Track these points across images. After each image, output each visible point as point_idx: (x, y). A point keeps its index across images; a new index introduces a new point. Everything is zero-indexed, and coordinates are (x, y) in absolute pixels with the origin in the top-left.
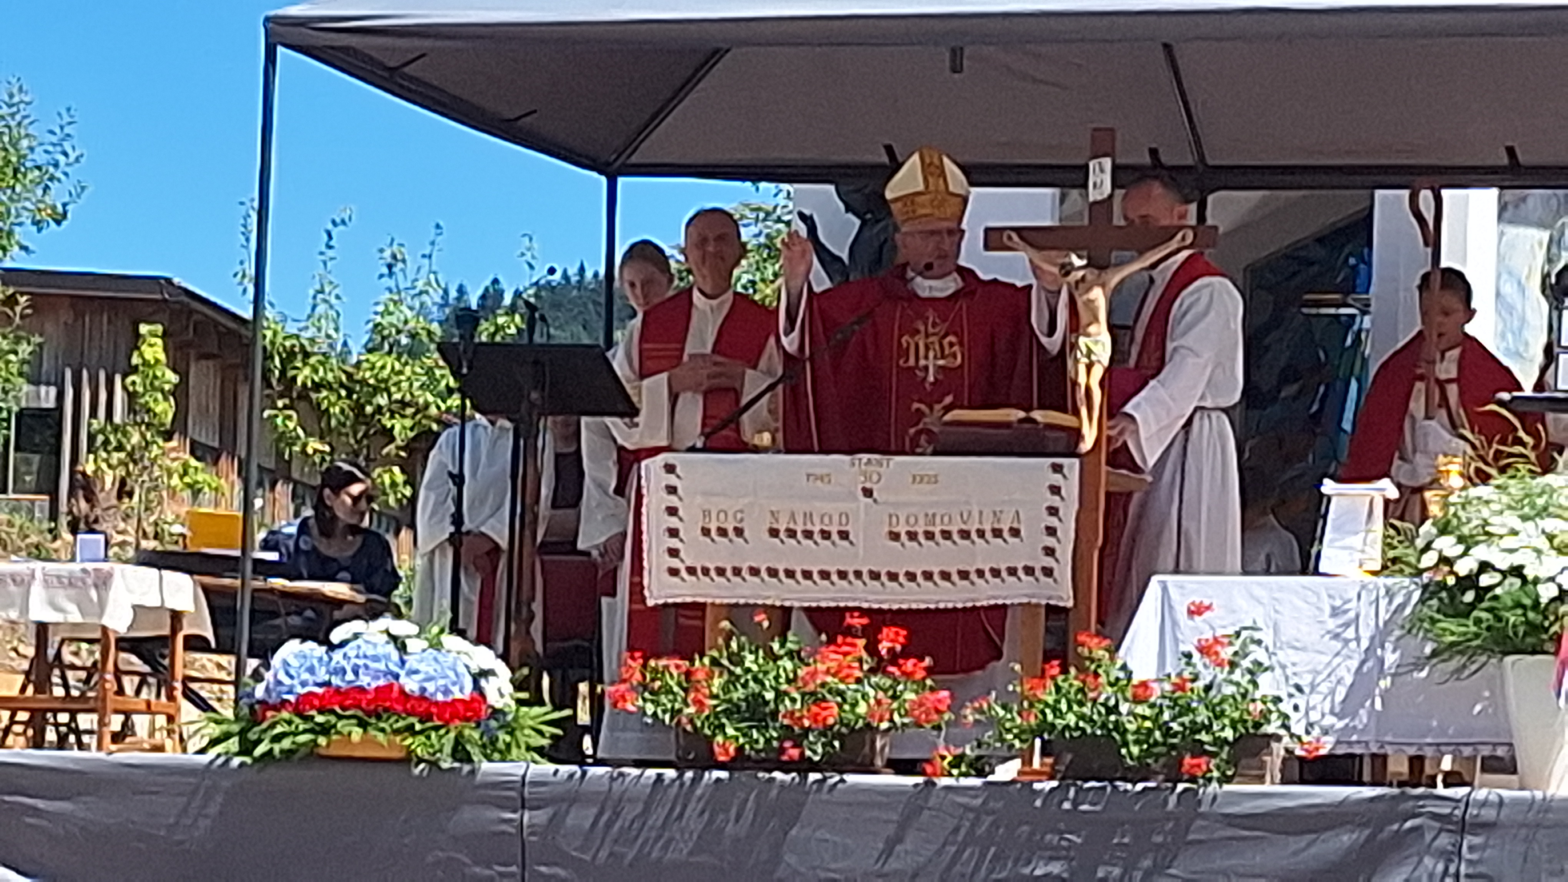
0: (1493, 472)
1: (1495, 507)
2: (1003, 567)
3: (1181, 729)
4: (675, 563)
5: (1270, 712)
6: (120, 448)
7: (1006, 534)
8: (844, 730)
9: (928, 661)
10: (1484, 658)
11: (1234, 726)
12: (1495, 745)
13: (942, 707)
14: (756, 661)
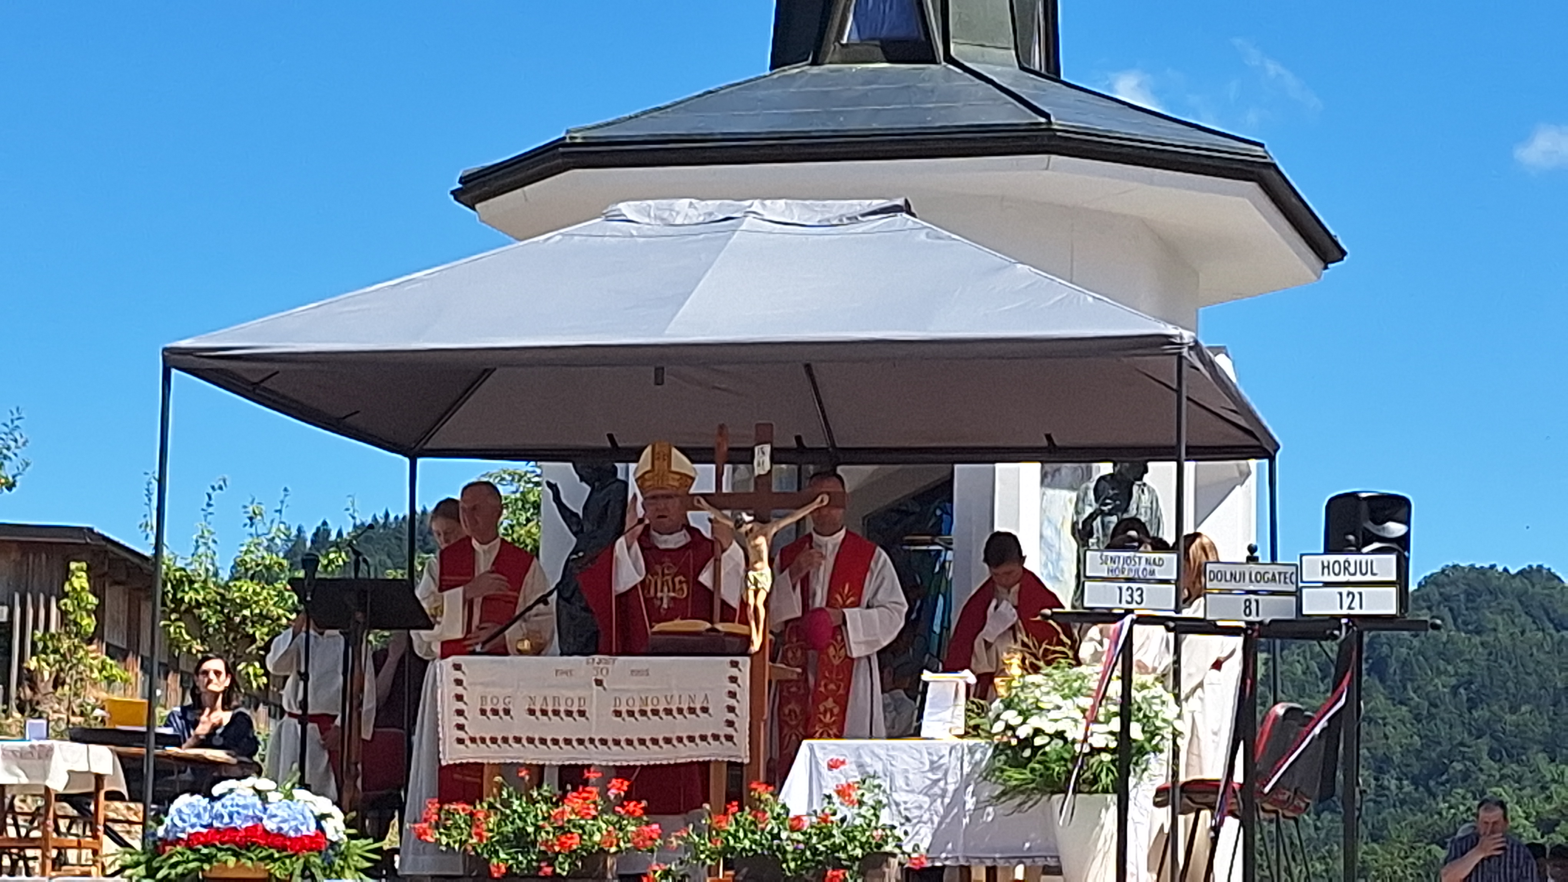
0: (1041, 664)
1: (1044, 689)
2: (697, 735)
3: (823, 849)
4: (461, 734)
5: (887, 836)
6: (56, 651)
7: (698, 711)
8: (584, 854)
9: (644, 803)
10: (1038, 796)
11: (862, 847)
12: (1045, 857)
13: (655, 836)
14: (520, 805)
